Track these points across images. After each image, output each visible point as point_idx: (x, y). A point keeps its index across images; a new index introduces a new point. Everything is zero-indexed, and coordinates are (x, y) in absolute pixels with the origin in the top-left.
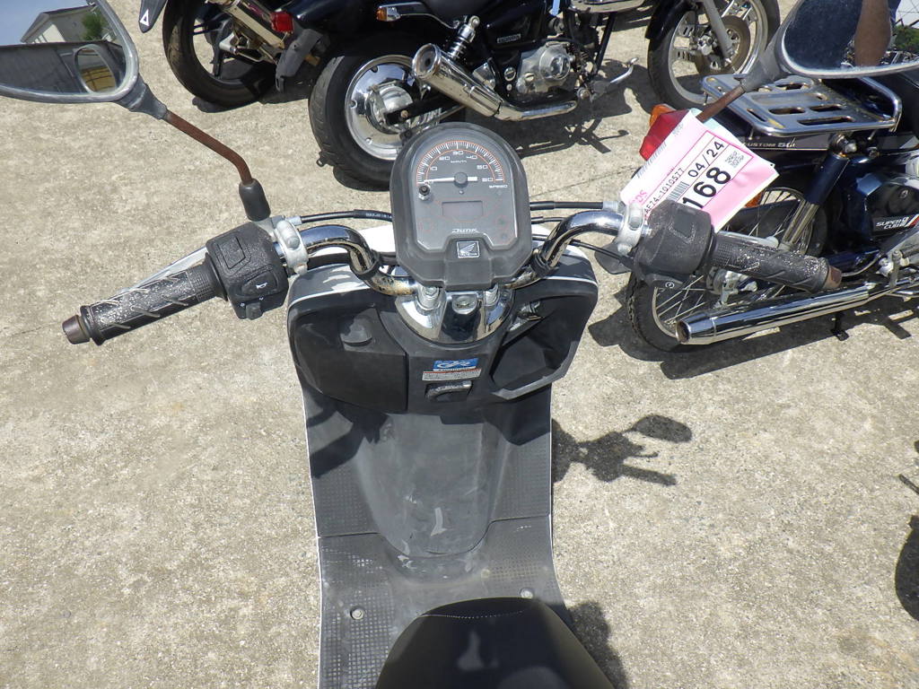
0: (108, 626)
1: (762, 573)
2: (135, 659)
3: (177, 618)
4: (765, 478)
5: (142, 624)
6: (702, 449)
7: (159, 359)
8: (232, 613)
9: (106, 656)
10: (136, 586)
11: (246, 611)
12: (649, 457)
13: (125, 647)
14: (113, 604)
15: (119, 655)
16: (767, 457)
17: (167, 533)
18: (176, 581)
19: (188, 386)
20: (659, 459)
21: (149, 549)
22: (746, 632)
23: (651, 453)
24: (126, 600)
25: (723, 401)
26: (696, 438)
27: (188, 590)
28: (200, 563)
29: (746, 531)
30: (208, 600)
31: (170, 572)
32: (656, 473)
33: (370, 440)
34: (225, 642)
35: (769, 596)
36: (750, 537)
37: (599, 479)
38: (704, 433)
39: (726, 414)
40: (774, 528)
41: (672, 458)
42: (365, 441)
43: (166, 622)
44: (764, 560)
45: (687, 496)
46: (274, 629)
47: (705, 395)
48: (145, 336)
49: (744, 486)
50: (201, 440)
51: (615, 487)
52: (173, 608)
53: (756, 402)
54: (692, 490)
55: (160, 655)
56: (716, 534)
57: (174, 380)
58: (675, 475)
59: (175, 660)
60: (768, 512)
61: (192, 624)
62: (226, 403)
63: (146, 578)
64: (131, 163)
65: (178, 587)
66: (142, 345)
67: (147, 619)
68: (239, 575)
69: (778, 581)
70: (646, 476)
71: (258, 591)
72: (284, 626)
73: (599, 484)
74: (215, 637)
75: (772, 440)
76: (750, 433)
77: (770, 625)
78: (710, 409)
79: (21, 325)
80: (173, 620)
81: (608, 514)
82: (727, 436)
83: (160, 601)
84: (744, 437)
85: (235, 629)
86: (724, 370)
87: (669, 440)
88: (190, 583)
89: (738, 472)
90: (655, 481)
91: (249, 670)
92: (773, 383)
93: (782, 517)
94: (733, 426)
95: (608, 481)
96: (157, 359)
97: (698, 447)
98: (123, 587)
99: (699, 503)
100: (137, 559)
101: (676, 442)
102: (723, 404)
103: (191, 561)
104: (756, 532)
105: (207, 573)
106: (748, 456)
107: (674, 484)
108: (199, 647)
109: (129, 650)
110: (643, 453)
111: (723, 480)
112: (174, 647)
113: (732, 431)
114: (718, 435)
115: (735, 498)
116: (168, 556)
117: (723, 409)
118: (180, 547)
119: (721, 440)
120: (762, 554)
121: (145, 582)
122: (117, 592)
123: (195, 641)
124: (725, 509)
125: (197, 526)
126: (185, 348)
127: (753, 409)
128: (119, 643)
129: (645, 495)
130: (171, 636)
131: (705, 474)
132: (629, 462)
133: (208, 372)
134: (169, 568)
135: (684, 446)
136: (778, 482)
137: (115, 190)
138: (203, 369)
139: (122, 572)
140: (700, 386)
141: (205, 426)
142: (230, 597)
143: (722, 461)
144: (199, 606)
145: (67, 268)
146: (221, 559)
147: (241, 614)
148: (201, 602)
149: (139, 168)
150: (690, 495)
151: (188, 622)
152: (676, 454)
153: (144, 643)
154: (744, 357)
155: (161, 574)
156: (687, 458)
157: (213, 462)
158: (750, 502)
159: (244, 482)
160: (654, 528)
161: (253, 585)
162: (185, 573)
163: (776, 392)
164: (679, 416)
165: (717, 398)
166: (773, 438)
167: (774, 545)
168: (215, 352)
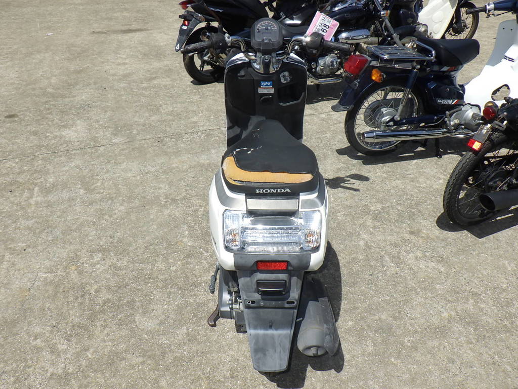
64: (167, 99)
79: (128, 140)
137: (161, 106)
145: (144, 126)
149: (170, 100)
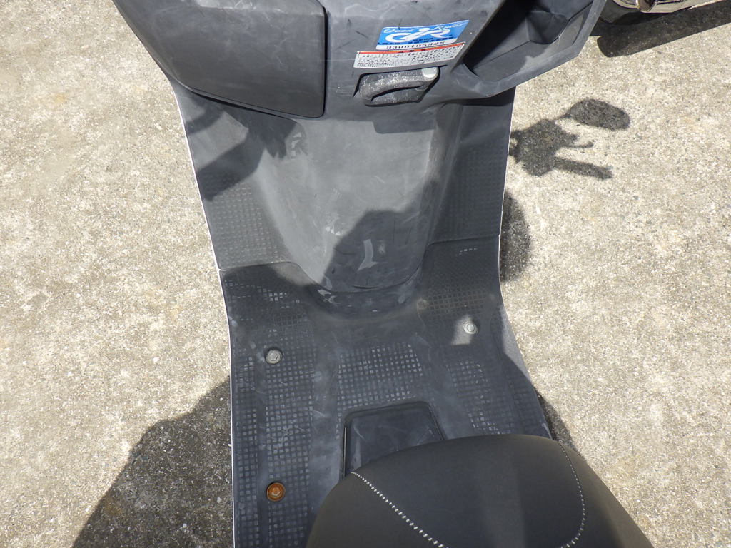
0: (11, 345)
1: (699, 272)
2: (44, 379)
3: (84, 335)
4: (706, 168)
5: (47, 342)
6: (641, 138)
7: (32, 42)
8: (142, 328)
9: (13, 377)
10: (37, 301)
11: (158, 325)
12: (583, 147)
13: (32, 367)
14: (13, 322)
15: (26, 375)
16: (710, 145)
17: (63, 244)
18: (78, 295)
19: (69, 73)
20: (594, 149)
21: (45, 261)
22: (680, 334)
23: (586, 143)
24: (26, 317)
25: (664, 81)
26: (634, 125)
27: (92, 305)
28: (102, 276)
29: (685, 227)
30: (115, 316)
31: (71, 286)
32: (590, 166)
33: (273, 154)
34: (138, 360)
35: (706, 296)
36: (688, 234)
37: (530, 173)
38: (643, 118)
39: (668, 97)
40: (714, 224)
41: (608, 148)
42: (266, 155)
43: (72, 341)
44: (702, 259)
45: (623, 190)
46: (188, 345)
47: (646, 76)
48: (14, 14)
49: (685, 178)
50: (91, 137)
51: (546, 182)
52: (78, 325)
53: (701, 82)
54: (629, 184)
55: (70, 374)
56: (653, 232)
57: (52, 66)
58: (612, 167)
59: (86, 380)
60: (709, 206)
61: (101, 341)
62: (114, 92)
63: (45, 293)
65: (81, 301)
66: (12, 25)
67: (52, 337)
68: (146, 288)
69: (715, 280)
70: (580, 169)
71: (168, 304)
72: (199, 341)
73: (530, 179)
74: (126, 354)
75: (716, 126)
76: (693, 119)
77: (706, 326)
78: (651, 91)
80: (79, 338)
81: (539, 212)
82: (668, 122)
83: (64, 318)
84: (686, 122)
85: (147, 346)
86: (667, 45)
87: (605, 128)
88: (94, 297)
89: (678, 163)
90: (589, 174)
91: (166, 387)
92: (720, 60)
93: (723, 211)
94: (675, 110)
95: (540, 175)
96: (30, 42)
97: (636, 134)
98: (22, 303)
99: (636, 198)
100: (33, 272)
101: (613, 130)
102: (665, 85)
103: (92, 273)
104: (696, 228)
105: (111, 286)
106: (690, 144)
107: (610, 177)
108: (111, 365)
109: (36, 370)
110: (577, 143)
111: (662, 172)
112: (83, 365)
113: (673, 116)
114: (658, 121)
115: (674, 191)
116: (67, 268)
117: (664, 90)
118: (79, 258)
119: (662, 126)
120: (700, 252)
121: (45, 298)
122: (16, 310)
123: (105, 359)
124: (663, 205)
125: (95, 235)
126: (61, 28)
127: (697, 91)
128: (24, 363)
129: (579, 190)
130: (80, 354)
131: (644, 166)
132: (562, 153)
133: (90, 56)
134: (71, 282)
135: (621, 134)
136: (721, 173)
138: (83, 52)
139: (19, 287)
140: (640, 65)
141: (93, 121)
142: (138, 310)
143: (662, 151)
144: (106, 322)
146: (125, 271)
147: (152, 329)
148: (108, 318)
150: (627, 189)
151: (96, 339)
152: (613, 143)
153: (51, 362)
154: (690, 29)
155: (61, 289)
156: (624, 148)
157: (106, 161)
158: (690, 196)
159: (143, 184)
160: (588, 227)
161: (162, 298)
162: (87, 287)
163: (722, 71)
164: (617, 100)
165: (658, 79)
166: (717, 123)
167: (714, 242)
168: (95, 32)
